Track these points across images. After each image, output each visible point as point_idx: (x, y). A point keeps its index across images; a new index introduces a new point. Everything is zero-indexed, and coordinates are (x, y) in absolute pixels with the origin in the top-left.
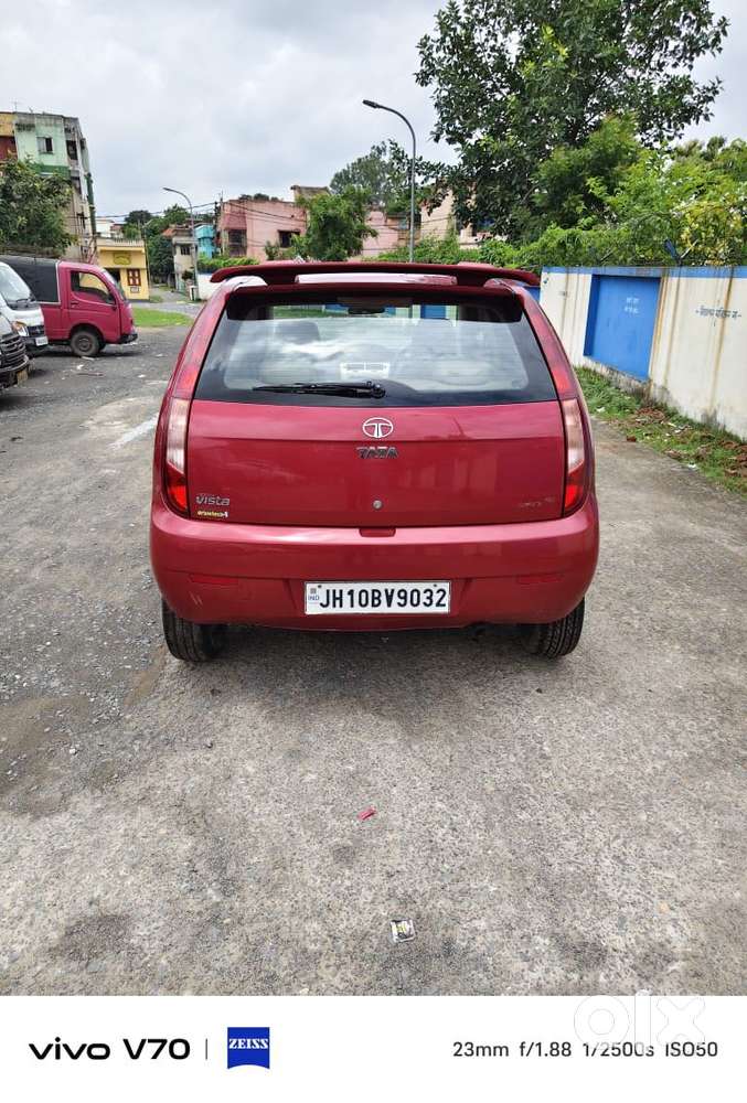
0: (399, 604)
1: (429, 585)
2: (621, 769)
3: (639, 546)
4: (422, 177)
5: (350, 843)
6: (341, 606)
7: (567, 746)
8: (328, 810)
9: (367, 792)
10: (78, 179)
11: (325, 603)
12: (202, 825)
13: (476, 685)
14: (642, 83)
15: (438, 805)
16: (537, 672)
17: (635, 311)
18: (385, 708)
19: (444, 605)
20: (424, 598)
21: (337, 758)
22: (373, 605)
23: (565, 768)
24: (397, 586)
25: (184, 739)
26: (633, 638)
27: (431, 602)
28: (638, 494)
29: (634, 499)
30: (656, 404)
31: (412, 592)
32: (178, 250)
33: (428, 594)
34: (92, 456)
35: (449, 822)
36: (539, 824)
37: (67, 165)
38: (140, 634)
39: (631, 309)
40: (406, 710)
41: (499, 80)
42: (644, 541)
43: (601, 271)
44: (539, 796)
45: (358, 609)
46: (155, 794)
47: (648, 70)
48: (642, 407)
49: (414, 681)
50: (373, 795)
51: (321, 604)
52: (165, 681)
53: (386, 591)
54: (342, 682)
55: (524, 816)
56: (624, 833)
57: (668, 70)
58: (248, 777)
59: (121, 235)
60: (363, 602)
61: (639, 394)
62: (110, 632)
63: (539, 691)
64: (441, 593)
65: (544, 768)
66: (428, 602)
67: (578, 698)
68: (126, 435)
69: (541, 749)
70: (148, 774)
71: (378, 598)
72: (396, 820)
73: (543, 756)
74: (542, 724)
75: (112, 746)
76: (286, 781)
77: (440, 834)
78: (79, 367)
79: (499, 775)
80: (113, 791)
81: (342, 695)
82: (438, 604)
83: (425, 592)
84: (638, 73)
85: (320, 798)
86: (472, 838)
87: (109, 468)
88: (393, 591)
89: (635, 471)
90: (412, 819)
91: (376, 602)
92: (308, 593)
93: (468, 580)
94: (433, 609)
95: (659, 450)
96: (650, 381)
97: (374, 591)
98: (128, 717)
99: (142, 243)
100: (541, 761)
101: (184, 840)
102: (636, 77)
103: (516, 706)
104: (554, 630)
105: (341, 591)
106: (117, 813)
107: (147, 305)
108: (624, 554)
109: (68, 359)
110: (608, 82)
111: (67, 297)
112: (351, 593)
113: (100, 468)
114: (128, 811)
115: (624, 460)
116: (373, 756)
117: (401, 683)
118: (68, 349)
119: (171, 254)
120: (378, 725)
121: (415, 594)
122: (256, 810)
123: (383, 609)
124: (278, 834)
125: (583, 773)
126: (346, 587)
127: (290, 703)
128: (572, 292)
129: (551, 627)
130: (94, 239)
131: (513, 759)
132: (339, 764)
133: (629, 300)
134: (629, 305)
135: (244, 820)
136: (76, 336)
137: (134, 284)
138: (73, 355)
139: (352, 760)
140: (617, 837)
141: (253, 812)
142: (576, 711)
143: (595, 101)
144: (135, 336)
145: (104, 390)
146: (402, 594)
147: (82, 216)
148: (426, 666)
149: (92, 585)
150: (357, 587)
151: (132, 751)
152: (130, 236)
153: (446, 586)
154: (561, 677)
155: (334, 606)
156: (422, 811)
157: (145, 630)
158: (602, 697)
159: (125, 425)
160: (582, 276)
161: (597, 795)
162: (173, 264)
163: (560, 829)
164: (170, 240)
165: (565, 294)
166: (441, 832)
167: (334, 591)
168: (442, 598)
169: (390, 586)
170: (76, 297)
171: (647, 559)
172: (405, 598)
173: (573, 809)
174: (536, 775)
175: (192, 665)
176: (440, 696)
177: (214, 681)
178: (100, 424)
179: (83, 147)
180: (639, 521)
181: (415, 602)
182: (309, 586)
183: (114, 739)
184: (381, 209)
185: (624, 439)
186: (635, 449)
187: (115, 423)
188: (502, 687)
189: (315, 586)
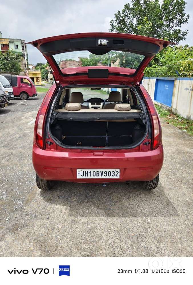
0: (105, 176)
1: (114, 170)
2: (172, 228)
3: (172, 154)
4: (111, 55)
5: (89, 254)
6: (87, 176)
7: (155, 220)
8: (83, 242)
9: (95, 235)
10: (24, 55)
11: (83, 175)
12: (44, 246)
13: (127, 198)
14: (168, 31)
15: (116, 240)
16: (145, 194)
17: (168, 89)
18: (101, 206)
19: (118, 176)
20: (112, 174)
21: (86, 223)
22: (97, 176)
23: (155, 227)
24: (104, 170)
25: (41, 216)
26: (173, 183)
27: (114, 175)
28: (171, 139)
29: (170, 140)
30: (174, 113)
31: (109, 172)
32: (49, 73)
33: (113, 173)
34: (23, 127)
35: (120, 246)
36: (148, 248)
37: (22, 51)
38: (31, 181)
39: (166, 88)
40: (107, 207)
41: (131, 30)
42: (174, 153)
43: (158, 78)
44: (147, 237)
45: (92, 177)
46: (31, 235)
47: (169, 27)
48: (170, 114)
49: (109, 197)
50: (96, 237)
51: (82, 176)
52: (36, 196)
53: (101, 172)
54: (88, 197)
55: (143, 245)
56: (174, 251)
57: (174, 27)
58: (58, 229)
59: (35, 69)
60: (94, 175)
61: (169, 111)
62: (22, 180)
63: (146, 201)
64: (117, 172)
65: (148, 227)
66: (113, 175)
67: (158, 203)
68: (32, 121)
69: (147, 221)
70: (29, 228)
71: (98, 174)
72: (103, 245)
73: (148, 223)
74: (147, 212)
75: (19, 218)
76: (70, 231)
77: (117, 251)
78: (22, 103)
79: (135, 230)
80: (18, 233)
81: (88, 202)
82: (116, 176)
83: (112, 172)
84: (167, 28)
85: (80, 238)
86: (127, 253)
87: (27, 130)
88: (103, 172)
89: (169, 132)
90: (108, 245)
91: (98, 175)
92: (78, 172)
93: (125, 169)
94: (115, 177)
95: (175, 126)
96: (172, 107)
97: (97, 172)
98: (25, 208)
99: (40, 71)
100: (148, 225)
101: (38, 252)
102: (166, 29)
103: (139, 206)
104: (150, 183)
105: (87, 172)
106: (18, 241)
107: (41, 86)
108: (168, 157)
109: (19, 101)
110: (159, 31)
111: (19, 85)
112: (90, 172)
113: (25, 130)
114: (22, 241)
115: (166, 129)
116: (97, 222)
117: (105, 197)
118: (19, 98)
119: (47, 74)
120: (98, 212)
121: (109, 173)
122: (61, 241)
123: (100, 177)
124: (67, 250)
125: (160, 229)
126: (89, 170)
127: (72, 204)
128: (150, 84)
129: (149, 182)
130: (28, 70)
131: (139, 224)
132: (86, 225)
133: (166, 86)
134: (166, 87)
135: (57, 245)
136: (21, 95)
137: (38, 81)
138: (20, 99)
139: (90, 224)
140: (172, 253)
141: (59, 242)
142: (157, 207)
143: (156, 35)
144: (37, 95)
145: (28, 109)
146: (106, 173)
147: (25, 64)
148: (113, 192)
149: (19, 165)
150: (92, 170)
151: (25, 220)
152: (37, 69)
153: (119, 170)
154: (152, 196)
155: (85, 176)
156: (111, 242)
157: (32, 179)
158: (165, 203)
159: (32, 119)
160: (153, 80)
161: (165, 237)
162: (48, 76)
163: (154, 250)
164: (47, 70)
165: (149, 84)
166: (117, 250)
167: (85, 172)
168: (117, 174)
169: (102, 170)
170: (22, 85)
171: (175, 159)
172: (106, 174)
173: (158, 242)
174: (146, 230)
175: (44, 191)
176: (117, 202)
177: (51, 196)
178: (25, 118)
179: (26, 47)
180: (172, 147)
181: (109, 175)
182: (78, 170)
183: (20, 216)
184: (101, 63)
185: (166, 123)
186: (169, 126)
187: (30, 118)
188: (135, 199)
189: (80, 170)
